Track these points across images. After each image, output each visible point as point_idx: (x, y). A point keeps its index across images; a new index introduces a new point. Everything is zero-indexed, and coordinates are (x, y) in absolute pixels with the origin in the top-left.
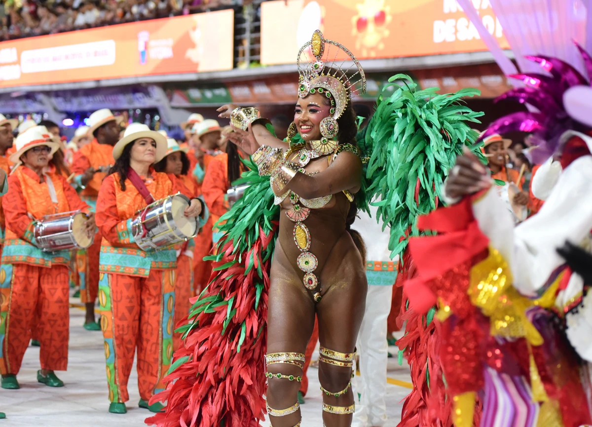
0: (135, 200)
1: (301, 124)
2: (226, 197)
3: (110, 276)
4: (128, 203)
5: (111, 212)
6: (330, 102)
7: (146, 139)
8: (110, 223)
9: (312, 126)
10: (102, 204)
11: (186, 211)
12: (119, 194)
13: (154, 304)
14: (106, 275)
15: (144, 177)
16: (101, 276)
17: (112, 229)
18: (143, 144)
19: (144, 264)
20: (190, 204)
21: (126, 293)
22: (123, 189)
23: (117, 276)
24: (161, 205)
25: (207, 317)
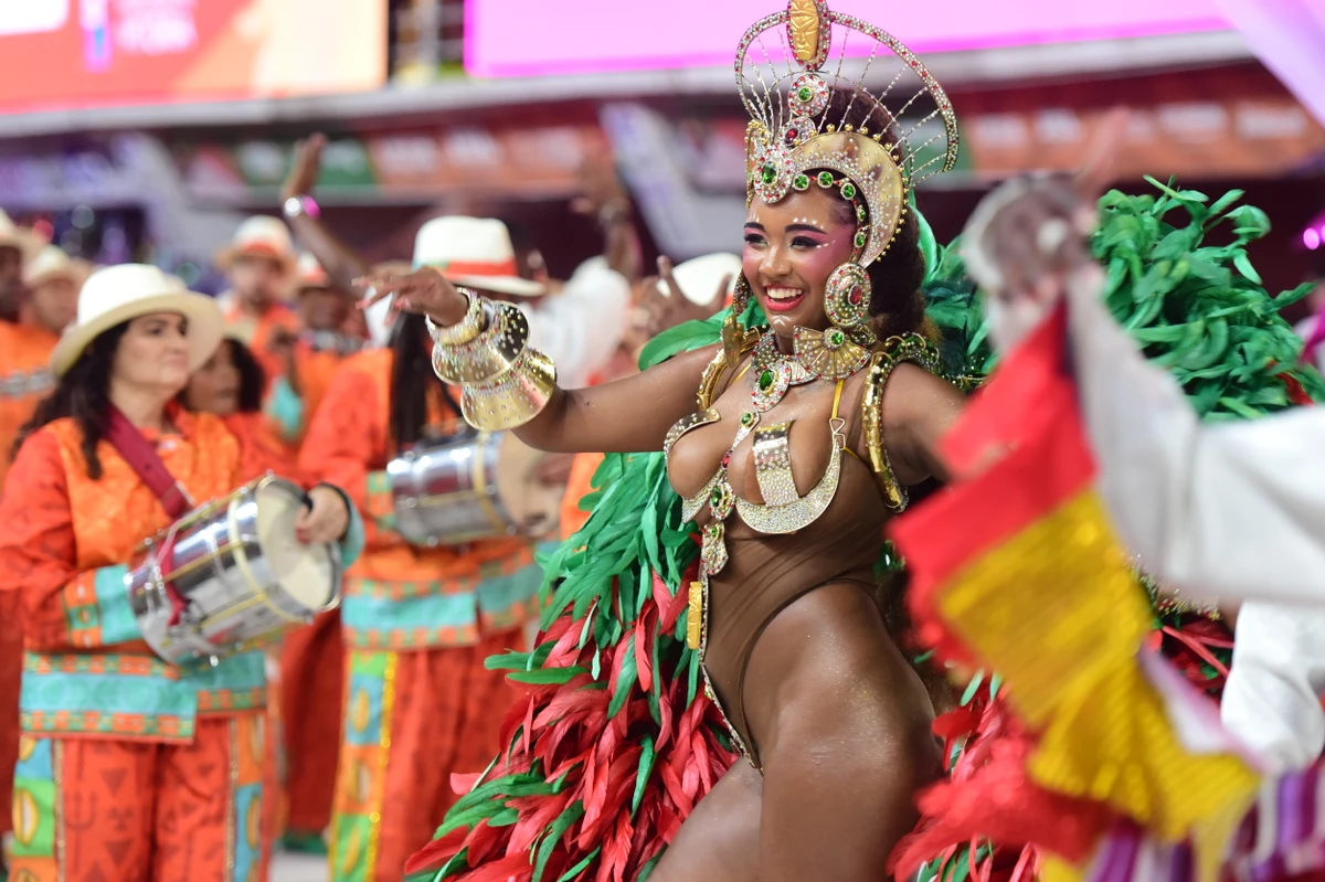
0: (130, 504)
1: (765, 283)
2: (379, 483)
3: (59, 747)
4: (111, 513)
5: (45, 549)
6: (854, 212)
7: (162, 317)
8: (44, 578)
9: (805, 291)
10: (18, 523)
11: (300, 523)
12: (79, 489)
13: (205, 822)
14: (45, 744)
15: (151, 430)
16: (27, 746)
17: (49, 600)
18: (156, 332)
19: (176, 701)
20: (309, 503)
21: (106, 801)
22: (95, 471)
23: (81, 745)
24: (221, 515)
25: (494, 838)
